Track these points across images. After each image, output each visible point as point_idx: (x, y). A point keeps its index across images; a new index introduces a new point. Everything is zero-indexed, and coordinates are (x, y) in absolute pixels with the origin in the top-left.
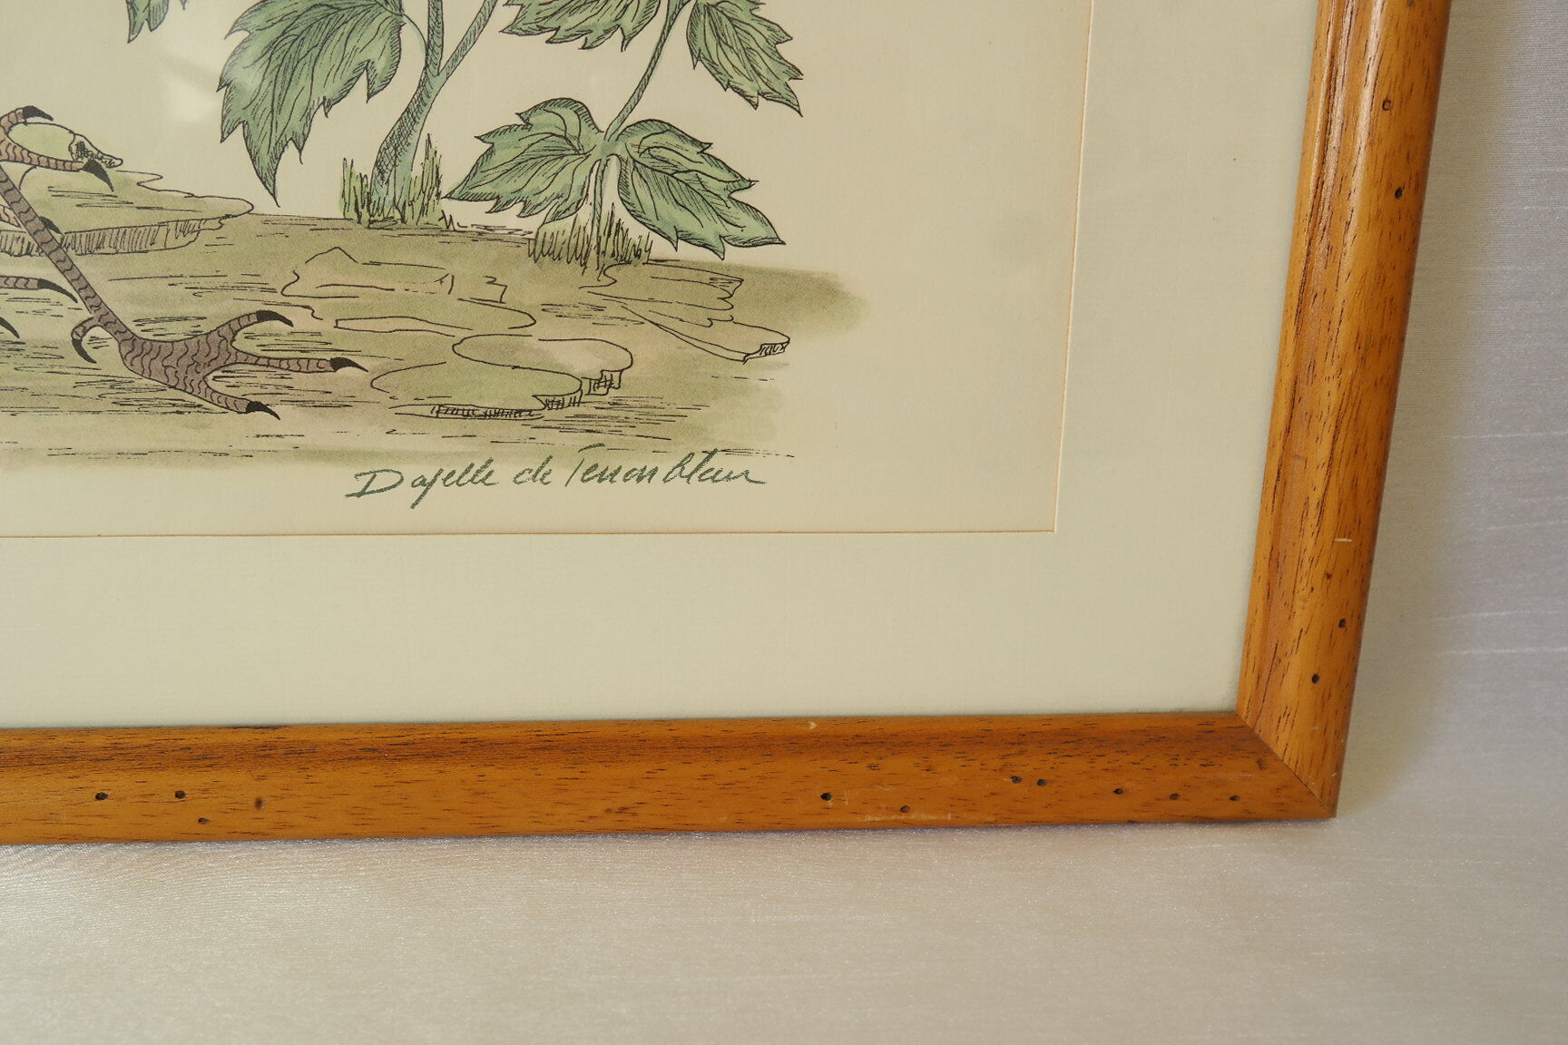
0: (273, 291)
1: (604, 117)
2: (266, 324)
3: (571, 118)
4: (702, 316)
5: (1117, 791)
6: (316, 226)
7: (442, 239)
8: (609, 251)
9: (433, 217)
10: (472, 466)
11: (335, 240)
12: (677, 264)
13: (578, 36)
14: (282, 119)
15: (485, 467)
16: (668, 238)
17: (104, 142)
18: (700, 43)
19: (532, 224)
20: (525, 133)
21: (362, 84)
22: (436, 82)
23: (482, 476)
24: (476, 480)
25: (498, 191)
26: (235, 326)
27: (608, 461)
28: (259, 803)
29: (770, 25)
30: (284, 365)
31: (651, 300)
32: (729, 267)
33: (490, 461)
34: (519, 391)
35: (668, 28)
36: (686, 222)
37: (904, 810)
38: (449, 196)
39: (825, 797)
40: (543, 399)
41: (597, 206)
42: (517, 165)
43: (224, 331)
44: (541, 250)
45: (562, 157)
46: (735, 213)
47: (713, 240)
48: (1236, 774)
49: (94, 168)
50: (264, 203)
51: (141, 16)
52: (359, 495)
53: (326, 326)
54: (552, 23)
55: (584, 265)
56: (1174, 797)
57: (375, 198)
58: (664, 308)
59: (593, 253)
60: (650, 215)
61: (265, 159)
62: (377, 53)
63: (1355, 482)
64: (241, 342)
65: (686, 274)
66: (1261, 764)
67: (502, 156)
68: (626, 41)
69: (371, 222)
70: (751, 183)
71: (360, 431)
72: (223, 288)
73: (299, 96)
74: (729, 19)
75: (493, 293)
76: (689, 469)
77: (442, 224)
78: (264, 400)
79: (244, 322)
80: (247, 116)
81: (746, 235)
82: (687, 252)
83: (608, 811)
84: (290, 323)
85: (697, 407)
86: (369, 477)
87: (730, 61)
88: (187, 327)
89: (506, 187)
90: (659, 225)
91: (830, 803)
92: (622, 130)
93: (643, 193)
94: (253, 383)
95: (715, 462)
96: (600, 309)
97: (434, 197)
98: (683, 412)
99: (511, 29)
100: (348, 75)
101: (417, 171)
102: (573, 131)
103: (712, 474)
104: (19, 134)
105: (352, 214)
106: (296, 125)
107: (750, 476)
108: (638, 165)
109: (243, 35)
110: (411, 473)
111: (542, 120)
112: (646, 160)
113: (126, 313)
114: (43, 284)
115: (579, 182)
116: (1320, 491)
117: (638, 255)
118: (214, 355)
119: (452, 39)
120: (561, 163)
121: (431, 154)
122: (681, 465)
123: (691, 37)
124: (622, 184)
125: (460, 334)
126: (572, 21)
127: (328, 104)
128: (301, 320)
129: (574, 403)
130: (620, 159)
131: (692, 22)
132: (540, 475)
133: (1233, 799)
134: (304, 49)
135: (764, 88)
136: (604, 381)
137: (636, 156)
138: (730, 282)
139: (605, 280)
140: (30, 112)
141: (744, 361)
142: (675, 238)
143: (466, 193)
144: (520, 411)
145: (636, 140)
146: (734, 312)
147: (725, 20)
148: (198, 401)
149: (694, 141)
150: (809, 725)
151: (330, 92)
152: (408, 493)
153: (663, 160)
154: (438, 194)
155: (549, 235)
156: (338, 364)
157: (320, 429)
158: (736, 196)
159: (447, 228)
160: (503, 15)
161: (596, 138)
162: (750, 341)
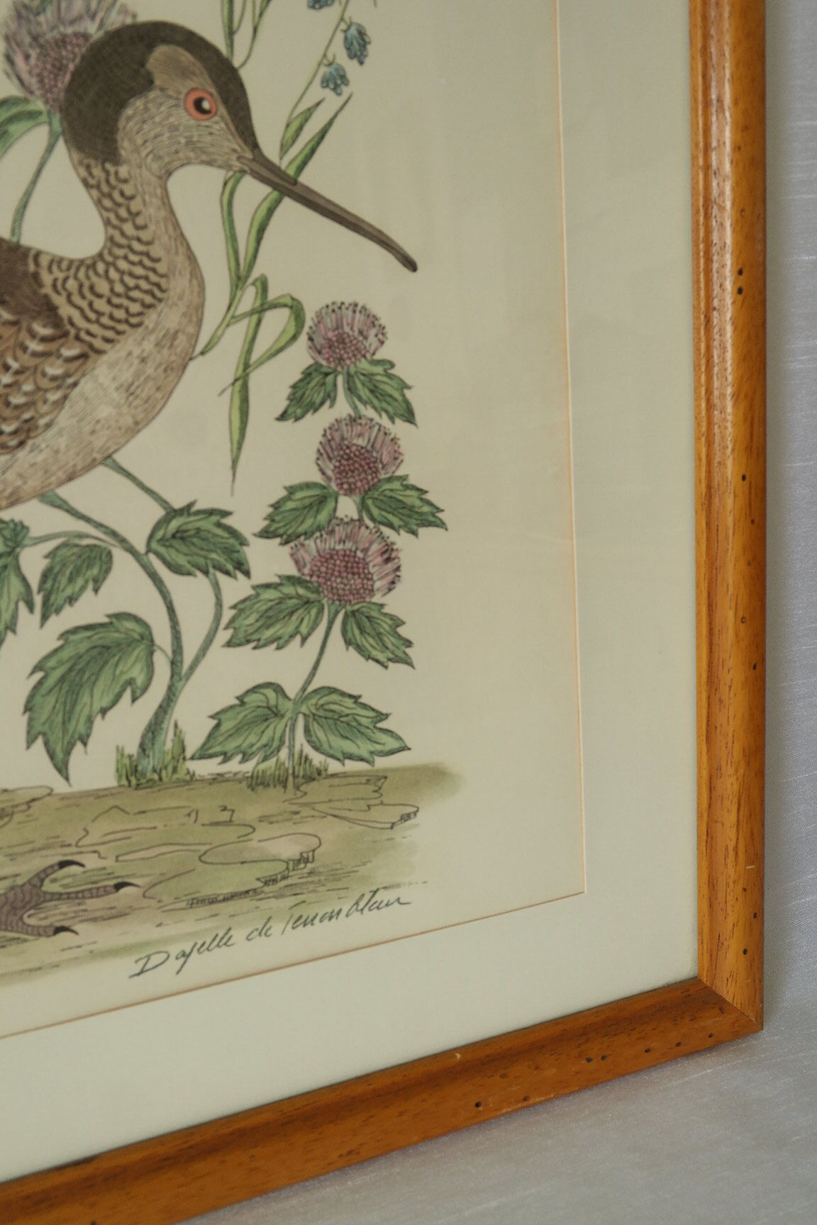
0: (69, 845)
1: (292, 690)
2: (67, 870)
3: (271, 694)
4: (363, 804)
5: (646, 1051)
6: (98, 795)
7: (187, 787)
8: (301, 774)
9: (181, 774)
10: (217, 935)
11: (111, 802)
12: (345, 775)
13: (273, 642)
14: (71, 727)
15: (226, 934)
16: (339, 760)
18: (350, 635)
19: (249, 767)
20: (242, 708)
21: (127, 695)
22: (179, 685)
23: (224, 940)
24: (221, 944)
25: (225, 749)
26: (43, 875)
27: (308, 912)
29: (392, 617)
30: (80, 895)
31: (330, 801)
32: (377, 771)
33: (230, 929)
34: (246, 878)
35: (328, 628)
36: (348, 746)
37: (525, 1098)
38: (192, 758)
39: (477, 1105)
40: (263, 880)
41: (291, 747)
42: (238, 730)
43: (36, 881)
44: (256, 782)
45: (266, 720)
46: (379, 736)
47: (365, 754)
48: (711, 1021)
50: (60, 786)
52: (138, 974)
53: (109, 863)
54: (255, 637)
55: (285, 787)
56: (678, 1044)
57: (140, 768)
58: (338, 805)
59: (291, 779)
60: (326, 746)
61: (60, 755)
62: (138, 674)
64: (49, 887)
65: (351, 780)
66: (721, 1009)
67: (227, 725)
68: (304, 640)
69: (138, 785)
70: (387, 716)
71: (138, 930)
72: (32, 851)
73: (82, 711)
74: (367, 617)
75: (225, 816)
77: (188, 778)
78: (66, 924)
79: (49, 871)
80: (46, 728)
81: (387, 748)
82: (351, 766)
83: (341, 1156)
84: (82, 865)
85: (364, 864)
86: (145, 960)
87: (369, 642)
88: (6, 883)
89: (230, 746)
90: (331, 752)
91: (481, 1108)
92: (304, 695)
93: (321, 734)
94: (57, 913)
95: (378, 897)
96: (296, 813)
97: (181, 761)
98: (355, 869)
99: (229, 644)
100: (117, 689)
101: (169, 745)
102: (273, 702)
103: (375, 906)
105: (124, 782)
106: (81, 728)
107: (401, 901)
108: (316, 717)
109: (39, 675)
110: (175, 949)
111: (253, 699)
112: (321, 713)
115: (278, 735)
116: (733, 842)
117: (319, 773)
118: (27, 899)
119: (187, 655)
120: (266, 724)
121: (178, 733)
122: (357, 903)
123: (343, 632)
124: (307, 731)
125: (204, 848)
126: (268, 633)
127: (104, 711)
128: (91, 862)
129: (284, 878)
130: (305, 715)
131: (344, 624)
132: (264, 932)
133: (710, 1036)
134: (86, 677)
135: (391, 656)
136: (303, 859)
137: (314, 711)
138: (378, 780)
139: (299, 794)
141: (392, 828)
142: (342, 758)
143: (203, 754)
144: (247, 892)
145: (313, 701)
146: (383, 798)
147: (365, 619)
148: (16, 935)
149: (351, 696)
150: (455, 1057)
151: (105, 703)
152: (174, 964)
153: (332, 711)
154: (184, 759)
155: (261, 772)
156: (118, 887)
157: (108, 935)
158: (380, 725)
159: (192, 779)
160: (223, 636)
161: (289, 705)
162: (393, 814)
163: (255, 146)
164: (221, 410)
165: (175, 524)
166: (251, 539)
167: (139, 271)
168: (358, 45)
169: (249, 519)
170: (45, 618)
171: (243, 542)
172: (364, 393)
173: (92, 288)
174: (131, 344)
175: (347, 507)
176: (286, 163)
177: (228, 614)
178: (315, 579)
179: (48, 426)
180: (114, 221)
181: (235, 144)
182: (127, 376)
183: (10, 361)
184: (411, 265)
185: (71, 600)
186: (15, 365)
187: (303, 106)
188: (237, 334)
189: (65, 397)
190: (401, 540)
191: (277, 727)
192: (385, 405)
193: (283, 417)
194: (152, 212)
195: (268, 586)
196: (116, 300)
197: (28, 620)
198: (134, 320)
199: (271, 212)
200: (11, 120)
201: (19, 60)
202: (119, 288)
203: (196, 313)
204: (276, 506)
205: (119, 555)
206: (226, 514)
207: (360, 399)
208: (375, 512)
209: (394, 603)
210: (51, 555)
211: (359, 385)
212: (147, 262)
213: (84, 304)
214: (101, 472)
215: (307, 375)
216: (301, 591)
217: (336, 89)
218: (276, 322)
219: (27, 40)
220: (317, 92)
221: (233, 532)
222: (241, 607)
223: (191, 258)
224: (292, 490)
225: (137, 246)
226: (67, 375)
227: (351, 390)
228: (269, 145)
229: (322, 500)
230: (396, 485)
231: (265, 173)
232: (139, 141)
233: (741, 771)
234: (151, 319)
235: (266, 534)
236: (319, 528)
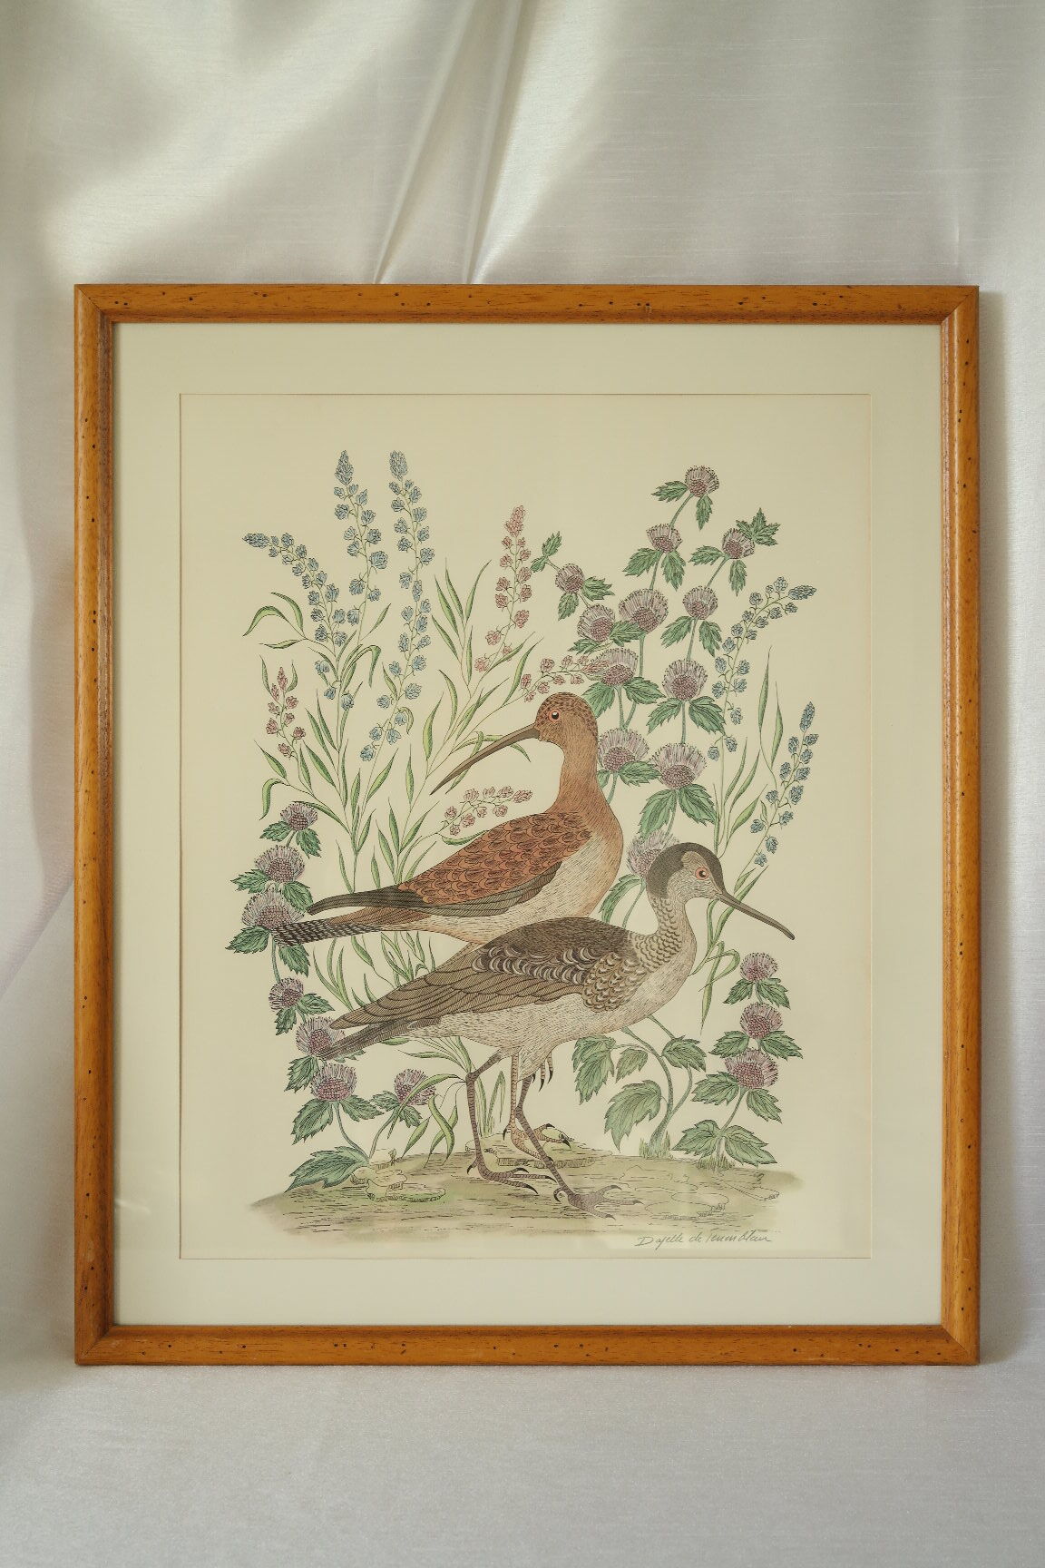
0: (617, 1179)
1: (721, 1125)
2: (614, 1189)
3: (711, 1125)
4: (751, 1186)
6: (630, 1159)
7: (670, 1162)
8: (722, 1166)
9: (667, 1156)
10: (676, 1235)
11: (636, 1162)
12: (743, 1170)
13: (714, 1102)
14: (623, 1127)
15: (680, 1236)
16: (741, 1161)
17: (569, 1134)
18: (751, 1103)
19: (698, 1158)
20: (697, 1130)
21: (648, 1116)
22: (670, 1116)
23: (679, 1239)
24: (677, 1240)
25: (688, 1148)
26: (604, 1190)
27: (720, 1234)
28: (607, 1349)
29: (772, 1097)
30: (619, 1202)
31: (735, 1181)
32: (760, 1171)
33: (682, 1234)
34: (692, 1211)
35: (741, 1098)
36: (746, 1156)
37: (822, 1355)
38: (673, 1149)
39: (795, 1350)
40: (700, 1213)
41: (719, 1152)
42: (694, 1140)
43: (601, 1192)
44: (700, 1166)
45: (708, 1137)
46: (763, 1154)
47: (755, 1162)
48: (939, 1345)
49: (566, 1142)
51: (584, 1097)
52: (639, 1245)
53: (632, 1190)
54: (706, 1098)
55: (714, 1170)
56: (917, 1352)
57: (650, 1150)
58: (739, 1184)
59: (717, 1166)
60: (735, 1154)
61: (617, 1138)
62: (653, 1108)
63: (967, 1240)
65: (746, 1173)
66: (950, 1343)
67: (690, 1137)
68: (728, 1102)
69: (648, 1157)
70: (766, 1144)
71: (641, 1224)
72: (602, 1179)
73: (628, 1121)
74: (760, 1096)
75: (685, 1179)
76: (747, 1235)
78: (611, 1214)
79: (607, 1189)
80: (613, 1126)
81: (765, 1160)
82: (746, 1166)
84: (621, 1189)
85: (750, 1216)
86: (643, 1239)
87: (759, 1107)
88: (589, 1190)
89: (690, 1147)
90: (738, 1157)
91: (797, 1353)
92: (726, 1129)
93: (733, 1148)
94: (608, 1208)
95: (755, 1234)
96: (718, 1184)
98: (745, 1218)
99: (694, 1100)
100: (644, 1114)
101: (663, 1142)
102: (711, 1129)
103: (754, 1238)
104: (544, 1132)
105: (642, 1155)
106: (627, 1128)
107: (767, 1239)
108: (731, 1139)
110: (656, 1237)
111: (701, 1126)
112: (733, 1137)
113: (571, 1186)
114: (547, 1177)
115: (713, 1145)
117: (731, 1167)
118: (597, 1199)
119: (675, 1103)
120: (707, 1139)
121: (668, 1137)
122: (744, 1235)
123: (748, 1101)
124: (726, 1145)
125: (674, 1192)
126: (712, 1098)
127: (637, 1122)
128: (624, 1188)
129: (710, 1215)
130: (726, 1137)
131: (748, 1097)
132: (698, 1239)
133: (939, 1354)
134: (632, 1107)
135: (771, 1115)
136: (720, 1207)
137: (731, 1137)
138: (760, 1176)
139: (720, 1175)
140: (549, 1125)
141: (765, 1200)
143: (678, 1148)
144: (692, 1217)
145: (731, 1132)
146: (761, 1185)
147: (758, 1096)
148: (591, 1214)
149: (749, 1132)
150: (788, 1328)
151: (638, 1119)
152: (655, 1244)
153: (739, 1138)
154: (669, 1149)
155: (703, 1161)
156: (635, 1202)
157: (627, 1223)
158: (762, 1148)
159: (671, 1159)
160: (692, 1096)
161: (719, 1132)
162: (766, 1194)
163: (723, 889)
164: (700, 997)
165: (675, 1045)
166: (708, 1054)
167: (670, 940)
168: (772, 845)
169: (707, 1045)
170: (618, 1079)
171: (704, 1055)
172: (765, 993)
173: (651, 946)
174: (665, 969)
175: (753, 1044)
176: (736, 896)
177: (694, 1087)
178: (735, 1075)
179: (628, 1001)
180: (662, 920)
181: (716, 888)
182: (661, 982)
183: (616, 975)
184: (792, 937)
185: (629, 1073)
186: (618, 976)
187: (745, 872)
188: (710, 964)
189: (636, 989)
190: (779, 1061)
191: (712, 1142)
192: (775, 999)
193: (726, 1002)
194: (678, 916)
195: (714, 1076)
196: (660, 952)
197: (611, 1079)
198: (666, 960)
199: (728, 916)
200: (626, 883)
201: (633, 861)
202: (662, 947)
203: (692, 958)
204: (720, 1041)
205: (650, 1055)
206: (698, 1042)
207: (763, 995)
208: (767, 1047)
209: (773, 1090)
210: (623, 1053)
211: (763, 989)
212: (674, 937)
213: (647, 953)
214: (647, 1020)
215: (739, 984)
216: (729, 1080)
217: (762, 865)
218: (726, 961)
219: (636, 853)
220: (752, 866)
221: (700, 1051)
222: (701, 1083)
223: (692, 934)
224: (727, 1034)
225: (671, 931)
226: (638, 981)
227: (759, 990)
228: (730, 888)
229: (742, 1039)
230: (778, 1035)
231: (726, 899)
232: (676, 888)
233: (960, 1203)
234: (674, 959)
235: (714, 1053)
236: (740, 1052)
